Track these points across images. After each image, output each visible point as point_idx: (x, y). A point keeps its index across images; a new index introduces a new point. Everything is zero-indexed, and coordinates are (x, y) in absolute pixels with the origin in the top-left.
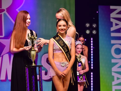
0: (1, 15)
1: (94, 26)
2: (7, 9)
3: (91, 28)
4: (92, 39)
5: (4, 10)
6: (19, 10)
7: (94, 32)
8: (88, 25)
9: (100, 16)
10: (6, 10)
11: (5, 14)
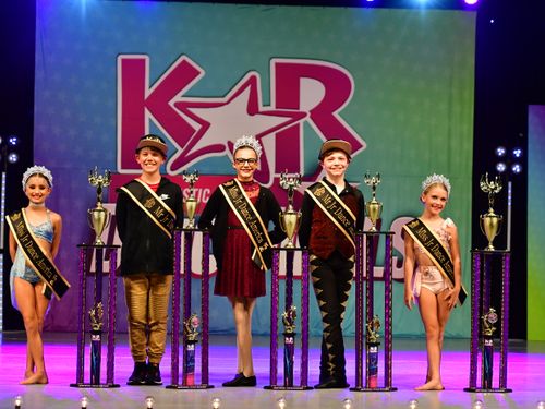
0: (298, 125)
1: (517, 153)
2: (311, 112)
3: (509, 160)
4: (510, 184)
5: (304, 115)
6: (339, 114)
7: (517, 168)
8: (501, 151)
9: (531, 128)
10: (309, 114)
11: (306, 123)
